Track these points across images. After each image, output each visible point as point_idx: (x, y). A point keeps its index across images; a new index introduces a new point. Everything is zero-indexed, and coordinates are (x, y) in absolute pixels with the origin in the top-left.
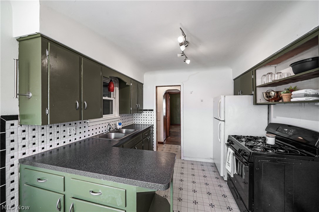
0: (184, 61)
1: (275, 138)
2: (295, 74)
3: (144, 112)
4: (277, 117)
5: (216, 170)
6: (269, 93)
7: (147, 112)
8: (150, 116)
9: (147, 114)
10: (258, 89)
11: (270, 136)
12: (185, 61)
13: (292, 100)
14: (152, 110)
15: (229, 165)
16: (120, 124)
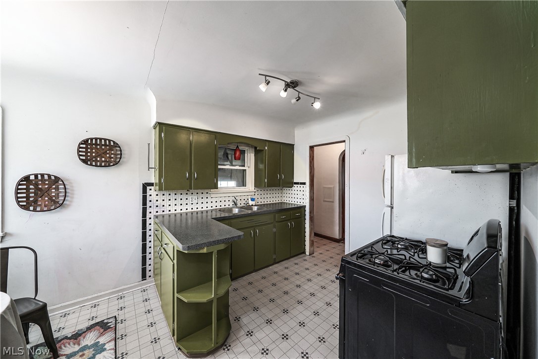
3: (294, 185)
7: (299, 186)
8: (302, 193)
9: (299, 189)
14: (304, 184)
16: (253, 200)
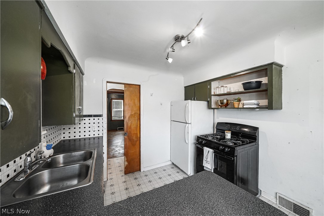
0: (166, 58)
1: (230, 134)
2: (245, 90)
3: (84, 118)
4: (220, 118)
5: (178, 170)
6: (223, 100)
8: (96, 125)
9: (92, 121)
10: (212, 97)
11: (228, 132)
12: (168, 59)
13: (245, 107)
14: (100, 116)
15: (208, 162)
16: (49, 147)
